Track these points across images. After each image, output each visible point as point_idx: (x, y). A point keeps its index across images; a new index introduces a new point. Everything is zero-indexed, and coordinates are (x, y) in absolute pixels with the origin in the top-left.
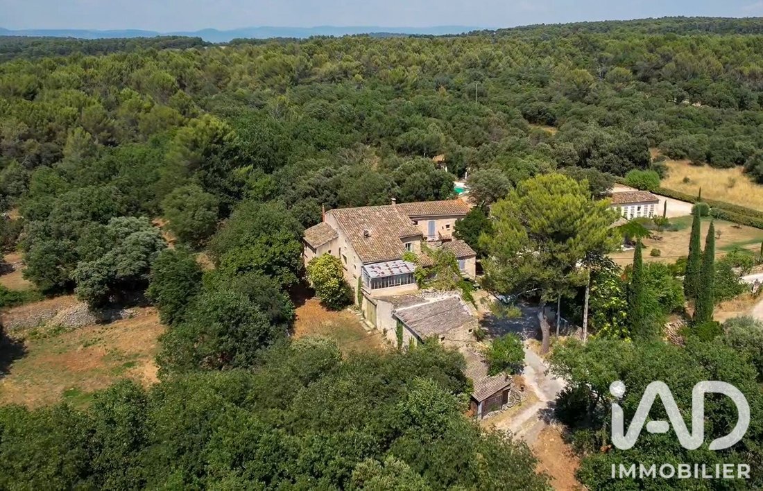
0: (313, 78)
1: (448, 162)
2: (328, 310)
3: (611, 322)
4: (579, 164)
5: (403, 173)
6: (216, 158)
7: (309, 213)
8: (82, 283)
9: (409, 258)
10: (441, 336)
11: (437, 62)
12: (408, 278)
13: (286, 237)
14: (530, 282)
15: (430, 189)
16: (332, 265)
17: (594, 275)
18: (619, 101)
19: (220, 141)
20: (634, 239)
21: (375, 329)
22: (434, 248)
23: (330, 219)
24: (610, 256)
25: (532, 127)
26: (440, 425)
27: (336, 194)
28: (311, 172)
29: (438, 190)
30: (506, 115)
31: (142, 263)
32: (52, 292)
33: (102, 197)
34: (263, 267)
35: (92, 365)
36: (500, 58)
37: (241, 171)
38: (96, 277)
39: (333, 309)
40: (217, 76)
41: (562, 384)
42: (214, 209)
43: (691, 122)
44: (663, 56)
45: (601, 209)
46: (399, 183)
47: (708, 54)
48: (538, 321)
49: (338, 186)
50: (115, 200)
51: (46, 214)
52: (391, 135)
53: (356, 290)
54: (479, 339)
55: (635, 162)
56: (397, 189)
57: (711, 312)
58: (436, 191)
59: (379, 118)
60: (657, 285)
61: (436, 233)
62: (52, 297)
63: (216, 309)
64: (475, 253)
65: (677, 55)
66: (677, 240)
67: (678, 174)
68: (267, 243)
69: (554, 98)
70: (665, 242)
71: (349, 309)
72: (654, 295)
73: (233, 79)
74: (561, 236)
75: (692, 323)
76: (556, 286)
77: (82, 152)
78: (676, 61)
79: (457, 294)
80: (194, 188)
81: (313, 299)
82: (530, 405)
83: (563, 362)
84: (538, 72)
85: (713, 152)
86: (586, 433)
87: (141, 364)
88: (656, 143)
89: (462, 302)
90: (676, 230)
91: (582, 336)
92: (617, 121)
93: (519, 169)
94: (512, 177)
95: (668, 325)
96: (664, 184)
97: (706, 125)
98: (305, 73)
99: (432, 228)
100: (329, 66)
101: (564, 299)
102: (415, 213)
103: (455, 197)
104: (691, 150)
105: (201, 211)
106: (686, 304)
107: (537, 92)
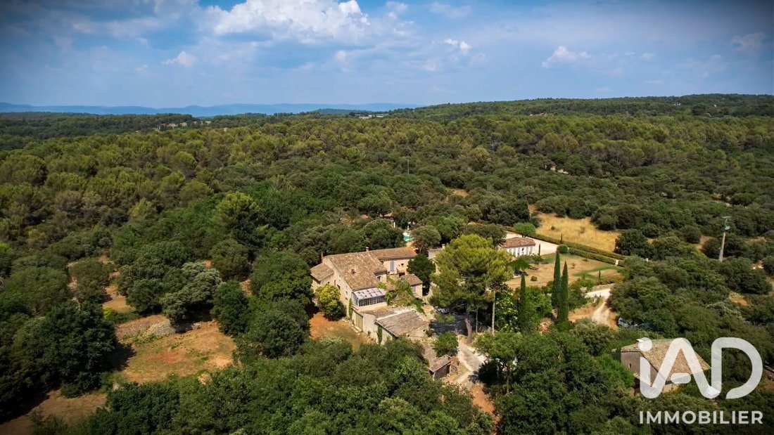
0: (289, 153)
1: (396, 219)
2: (330, 320)
3: (508, 323)
4: (482, 218)
5: (370, 229)
6: (246, 221)
7: (311, 256)
8: (169, 307)
9: (381, 286)
10: (407, 335)
11: (376, 140)
12: (382, 299)
13: (303, 274)
14: (460, 300)
15: (389, 240)
16: (332, 292)
17: (497, 295)
18: (507, 170)
19: (247, 210)
20: (521, 270)
21: (362, 331)
22: (395, 278)
23: (327, 261)
24: (506, 283)
25: (448, 189)
26: (421, 380)
27: (327, 244)
28: (308, 229)
29: (394, 241)
30: (430, 182)
31: (208, 293)
32: (145, 313)
33: (172, 249)
34: (290, 294)
35: (180, 359)
36: (422, 137)
37: (262, 228)
38: (179, 303)
39: (333, 320)
40: (220, 152)
41: (482, 359)
42: (245, 255)
43: (556, 186)
44: (537, 135)
45: (500, 255)
46: (369, 235)
47: (567, 134)
48: (466, 324)
49: (328, 239)
50: (179, 250)
51: (131, 261)
52: (354, 199)
53: (348, 307)
54: (430, 336)
55: (520, 217)
56: (367, 240)
57: (567, 316)
58: (393, 241)
59: (344, 187)
60: (535, 300)
61: (395, 269)
62: (145, 317)
63: (271, 321)
64: (422, 282)
65: (547, 135)
66: (548, 270)
67: (549, 223)
68: (290, 278)
69: (462, 168)
70: (540, 271)
71: (343, 320)
72: (533, 306)
73: (232, 155)
74: (478, 273)
75: (556, 323)
76: (475, 302)
77: (146, 215)
78: (546, 139)
79: (413, 308)
80: (232, 241)
81: (318, 314)
82: (463, 373)
83: (483, 347)
84: (449, 146)
85: (571, 208)
86: (497, 386)
87: (213, 358)
88: (533, 201)
89: (418, 313)
90: (547, 263)
91: (492, 331)
92: (507, 187)
93: (444, 225)
94: (441, 230)
95: (542, 324)
96: (539, 231)
97: (566, 188)
98: (284, 150)
99: (392, 265)
100: (300, 145)
101: (480, 310)
102: (382, 256)
103: (404, 245)
104: (556, 207)
105: (237, 257)
106: (553, 311)
107: (450, 163)
